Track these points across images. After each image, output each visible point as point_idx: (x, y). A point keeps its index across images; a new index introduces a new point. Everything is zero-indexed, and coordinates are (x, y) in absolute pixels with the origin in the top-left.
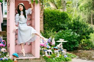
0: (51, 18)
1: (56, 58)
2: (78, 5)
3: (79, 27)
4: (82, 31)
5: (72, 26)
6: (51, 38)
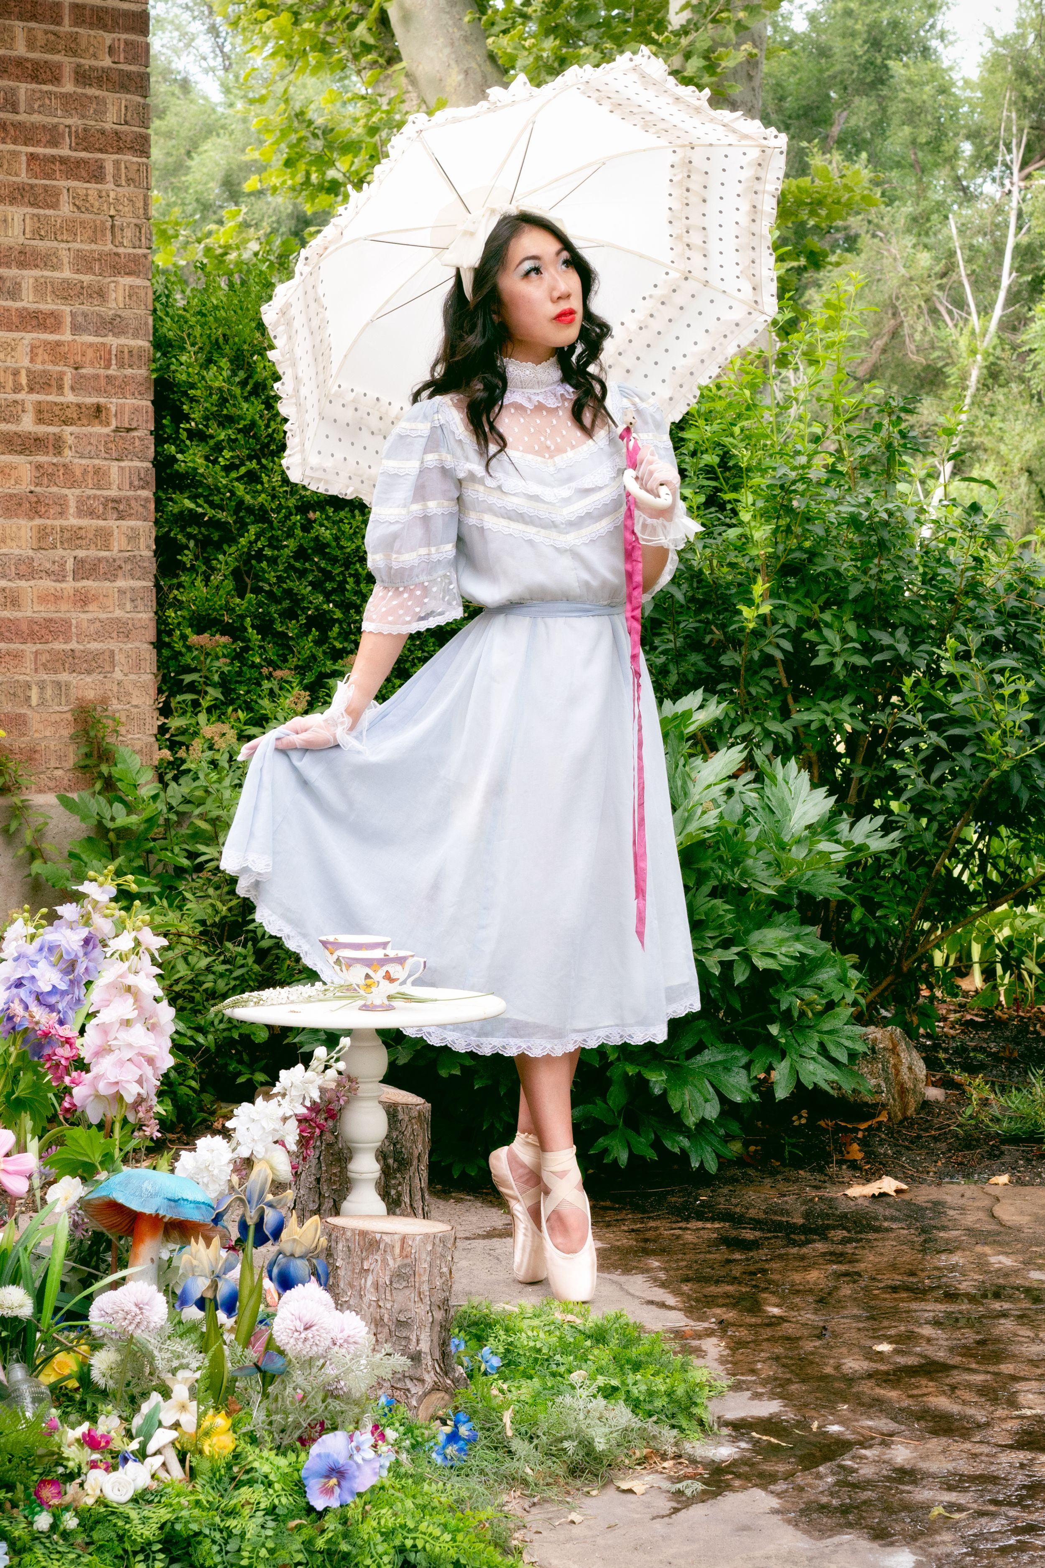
1: (56, 1518)
2: (1029, 278)
3: (903, 648)
4: (958, 743)
5: (747, 612)
6: (86, 920)
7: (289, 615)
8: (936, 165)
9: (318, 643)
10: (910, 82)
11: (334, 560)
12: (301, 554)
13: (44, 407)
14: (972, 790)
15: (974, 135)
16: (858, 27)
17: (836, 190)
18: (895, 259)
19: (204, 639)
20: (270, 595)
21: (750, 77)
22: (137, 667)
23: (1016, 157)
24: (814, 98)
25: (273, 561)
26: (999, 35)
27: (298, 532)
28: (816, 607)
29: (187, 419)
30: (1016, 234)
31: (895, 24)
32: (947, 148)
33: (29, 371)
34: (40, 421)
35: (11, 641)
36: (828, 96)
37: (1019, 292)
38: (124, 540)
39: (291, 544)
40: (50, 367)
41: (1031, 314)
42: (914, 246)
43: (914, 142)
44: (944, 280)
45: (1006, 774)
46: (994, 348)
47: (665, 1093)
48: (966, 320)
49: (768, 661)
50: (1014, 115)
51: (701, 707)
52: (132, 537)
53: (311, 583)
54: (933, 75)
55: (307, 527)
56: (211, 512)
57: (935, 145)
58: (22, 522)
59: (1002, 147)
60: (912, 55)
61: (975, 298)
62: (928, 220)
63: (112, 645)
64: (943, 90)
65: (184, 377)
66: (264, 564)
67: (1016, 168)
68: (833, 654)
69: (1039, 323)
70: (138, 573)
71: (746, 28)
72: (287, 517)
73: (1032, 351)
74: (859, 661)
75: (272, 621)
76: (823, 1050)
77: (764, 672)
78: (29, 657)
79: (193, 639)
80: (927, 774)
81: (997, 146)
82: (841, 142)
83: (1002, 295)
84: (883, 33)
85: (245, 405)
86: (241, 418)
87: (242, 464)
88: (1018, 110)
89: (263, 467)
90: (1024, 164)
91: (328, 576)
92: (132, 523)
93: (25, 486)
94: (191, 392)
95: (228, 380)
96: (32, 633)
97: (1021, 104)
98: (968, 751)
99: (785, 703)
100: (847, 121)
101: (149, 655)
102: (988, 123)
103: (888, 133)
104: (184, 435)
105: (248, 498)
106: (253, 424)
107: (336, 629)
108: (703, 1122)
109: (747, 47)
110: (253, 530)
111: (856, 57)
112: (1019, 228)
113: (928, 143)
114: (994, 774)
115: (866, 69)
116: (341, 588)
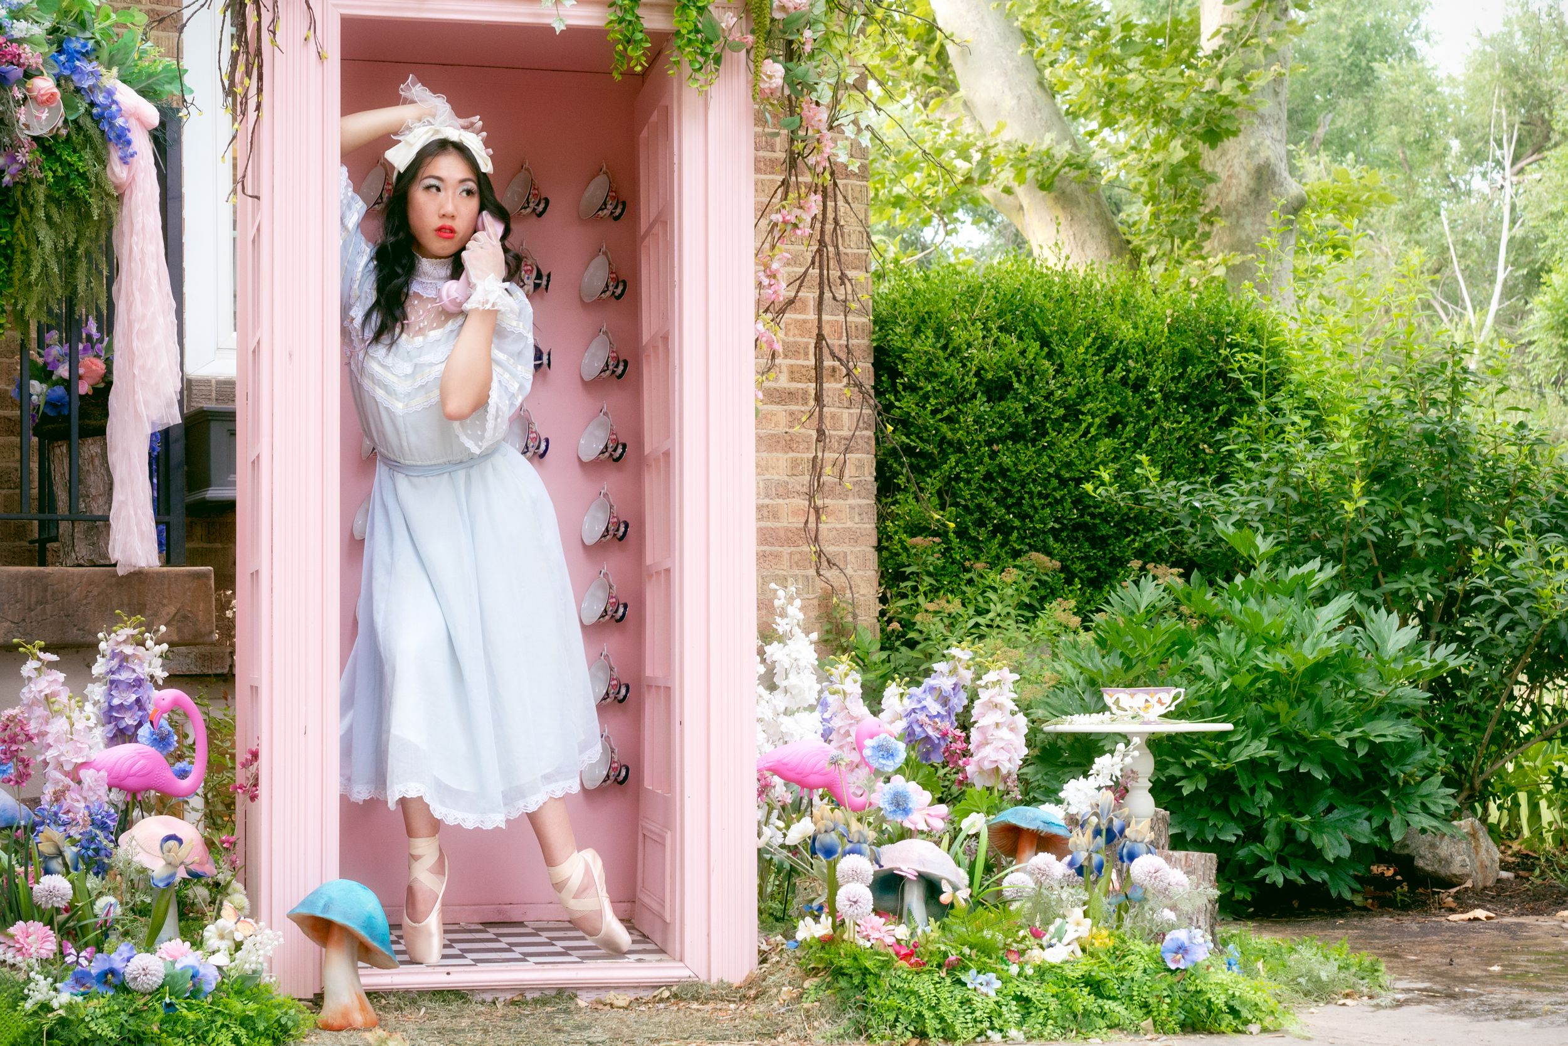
0: (997, 390)
1: (1022, 968)
2: (1525, 271)
3: (1471, 530)
4: (1515, 600)
5: (1348, 506)
6: (953, 672)
7: (980, 523)
8: (1425, 163)
9: (1002, 545)
10: (1395, 82)
11: (1013, 482)
12: (988, 476)
13: (795, 369)
14: (1529, 637)
15: (1463, 133)
16: (1342, 31)
17: (1356, 190)
18: (1387, 256)
19: (919, 540)
20: (966, 508)
21: (1276, 93)
22: (864, 565)
23: (1508, 152)
24: (1299, 101)
25: (968, 482)
26: (1486, 34)
27: (986, 460)
28: (1400, 503)
29: (901, 375)
30: (1510, 229)
31: (1378, 27)
32: (1436, 146)
33: (784, 342)
34: (792, 379)
35: (773, 544)
36: (1313, 99)
37: (1515, 286)
38: (853, 468)
39: (982, 469)
40: (799, 339)
41: (1528, 306)
42: (1405, 243)
43: (1402, 141)
44: (1438, 277)
45: (1554, 622)
46: (1492, 341)
47: (1309, 840)
48: (1461, 316)
49: (1363, 544)
50: (1504, 112)
51: (1321, 569)
52: (860, 467)
53: (995, 500)
54: (1419, 74)
55: (993, 455)
56: (921, 445)
57: (1424, 144)
58: (780, 455)
59: (1492, 143)
60: (1397, 56)
61: (1469, 294)
62: (1419, 217)
63: (845, 548)
64: (1430, 90)
65: (899, 344)
66: (961, 485)
67: (1507, 163)
68: (1414, 538)
69: (1537, 315)
70: (863, 493)
71: (1274, 51)
72: (978, 449)
73: (1531, 343)
74: (1436, 542)
75: (967, 528)
76: (1424, 807)
77: (1361, 553)
78: (786, 557)
79: (909, 541)
80: (1492, 625)
81: (1487, 142)
82: (1326, 144)
83: (1498, 288)
84: (1367, 36)
85: (946, 365)
86: (943, 374)
87: (944, 409)
88: (1508, 107)
89: (959, 410)
90: (1516, 159)
91: (1008, 493)
92: (859, 456)
93: (781, 429)
94: (905, 355)
95: (933, 346)
96: (788, 539)
97: (1510, 100)
98: (1525, 605)
99: (1376, 577)
100: (1333, 122)
101: (873, 556)
102: (1477, 120)
103: (1375, 133)
104: (900, 388)
105: (949, 435)
106: (952, 378)
107: (1015, 534)
108: (1338, 859)
109: (1276, 67)
110: (953, 459)
111: (1341, 61)
112: (1513, 222)
113: (1417, 142)
114: (1546, 621)
115: (1351, 72)
116: (1019, 503)
